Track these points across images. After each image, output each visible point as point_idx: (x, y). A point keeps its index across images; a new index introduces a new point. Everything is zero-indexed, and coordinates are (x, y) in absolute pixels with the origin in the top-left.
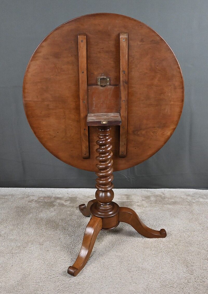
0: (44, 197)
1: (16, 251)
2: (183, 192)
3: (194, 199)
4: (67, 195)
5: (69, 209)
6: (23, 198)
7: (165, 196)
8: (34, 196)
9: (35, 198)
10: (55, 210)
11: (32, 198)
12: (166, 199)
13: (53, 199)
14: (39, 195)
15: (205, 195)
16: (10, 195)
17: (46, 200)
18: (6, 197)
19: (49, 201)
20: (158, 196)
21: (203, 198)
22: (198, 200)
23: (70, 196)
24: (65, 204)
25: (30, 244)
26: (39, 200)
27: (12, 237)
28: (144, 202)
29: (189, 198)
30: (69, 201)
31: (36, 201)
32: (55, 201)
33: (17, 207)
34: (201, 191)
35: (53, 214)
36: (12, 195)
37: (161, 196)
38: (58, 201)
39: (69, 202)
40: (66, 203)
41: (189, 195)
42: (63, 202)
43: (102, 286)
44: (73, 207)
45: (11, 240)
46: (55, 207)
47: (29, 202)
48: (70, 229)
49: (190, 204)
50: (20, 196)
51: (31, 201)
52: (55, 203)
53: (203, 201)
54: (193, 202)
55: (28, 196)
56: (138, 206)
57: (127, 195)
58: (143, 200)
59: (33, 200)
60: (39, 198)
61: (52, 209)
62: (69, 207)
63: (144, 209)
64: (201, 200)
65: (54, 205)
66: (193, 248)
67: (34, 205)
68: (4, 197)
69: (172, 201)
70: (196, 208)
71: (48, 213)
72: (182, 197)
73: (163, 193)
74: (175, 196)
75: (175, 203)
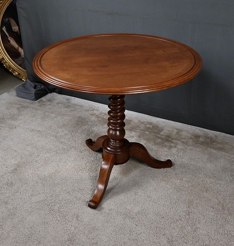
1: (62, 152)
6: (88, 110)
7: (215, 140)
8: (98, 111)
9: (97, 113)
11: (95, 112)
14: (103, 111)
16: (79, 106)
18: (76, 107)
20: (208, 138)
25: (73, 149)
26: (100, 116)
27: (63, 140)
28: (190, 140)
33: (80, 117)
36: (81, 106)
45: (62, 142)
47: (91, 115)
50: (86, 108)
51: (93, 115)
55: (93, 110)
56: (183, 142)
57: (178, 129)
58: (191, 138)
59: (95, 114)
60: (101, 113)
63: (186, 146)
68: (74, 106)
69: (219, 147)
71: (101, 128)
73: (216, 136)
74: (227, 143)
75: (221, 149)
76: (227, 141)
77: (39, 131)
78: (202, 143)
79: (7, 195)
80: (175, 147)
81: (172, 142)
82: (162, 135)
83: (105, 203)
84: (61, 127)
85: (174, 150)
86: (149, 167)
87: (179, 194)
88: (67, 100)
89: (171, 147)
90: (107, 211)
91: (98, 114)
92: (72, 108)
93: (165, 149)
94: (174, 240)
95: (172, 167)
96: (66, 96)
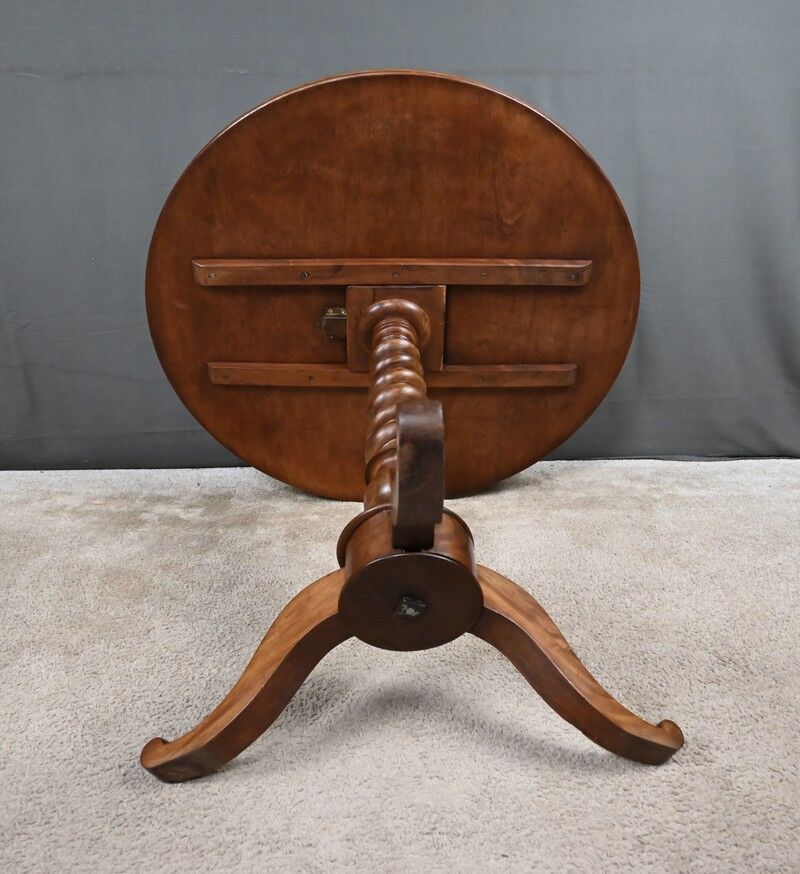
0: (107, 498)
2: (619, 469)
3: (659, 490)
4: (198, 489)
5: (197, 532)
6: (27, 502)
7: (552, 484)
8: (70, 494)
9: (73, 502)
10: (141, 538)
11: (60, 501)
12: (558, 493)
13: (139, 504)
14: (91, 491)
15: (695, 477)
17: (113, 508)
19: (124, 509)
21: (689, 486)
22: (671, 492)
23: (206, 491)
24: (185, 518)
26: (89, 508)
29: (640, 487)
30: (199, 507)
31: (73, 511)
32: (148, 508)
34: (680, 464)
35: (134, 549)
38: (160, 509)
39: (200, 510)
40: (189, 513)
41: (639, 479)
42: (179, 511)
43: (301, 796)
44: (212, 525)
46: (146, 529)
47: (46, 513)
48: (192, 598)
49: (644, 504)
51: (56, 511)
52: (145, 516)
53: (691, 495)
54: (656, 500)
55: (48, 495)
59: (62, 508)
61: (132, 535)
62: (199, 525)
64: (683, 491)
65: (142, 523)
66: (660, 645)
67: (64, 522)
69: (580, 498)
70: (664, 515)
71: (116, 546)
72: (615, 483)
74: (590, 482)
75: (589, 504)
91: (77, 505)
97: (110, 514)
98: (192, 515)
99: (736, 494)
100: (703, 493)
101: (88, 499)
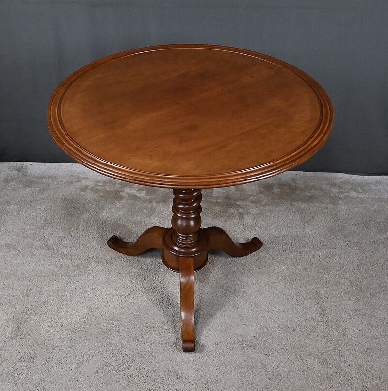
0: (104, 182)
1: (75, 273)
3: (342, 192)
5: (145, 205)
6: (71, 183)
7: (296, 186)
8: (88, 179)
9: (90, 184)
10: (123, 206)
11: (85, 183)
12: (298, 192)
13: (118, 187)
15: (360, 185)
16: (49, 177)
17: (107, 188)
18: (44, 180)
19: (112, 189)
20: (284, 185)
21: (356, 191)
22: (347, 194)
24: (139, 196)
25: (92, 262)
26: (97, 188)
28: (262, 195)
30: (144, 190)
31: (92, 189)
32: (122, 190)
33: (64, 199)
34: (355, 177)
35: (122, 213)
36: (53, 177)
37: (289, 185)
39: (144, 192)
40: (140, 193)
41: (334, 185)
42: (135, 191)
44: (151, 201)
45: (64, 256)
46: (124, 201)
47: (81, 190)
49: (335, 200)
50: (65, 179)
51: (84, 189)
52: (122, 194)
53: (356, 196)
54: (340, 199)
55: (79, 180)
56: (253, 202)
58: (261, 192)
59: (87, 187)
61: (119, 205)
62: (145, 201)
63: (262, 208)
64: (353, 194)
65: (121, 198)
67: (89, 196)
68: (40, 181)
69: (307, 196)
70: (342, 207)
71: (113, 210)
72: (324, 187)
73: (294, 180)
74: (313, 186)
75: (311, 199)
76: (312, 184)
77: (8, 246)
78: (281, 196)
79: (36, 378)
80: (247, 213)
81: (239, 206)
82: (217, 198)
83: (203, 337)
84: (43, 227)
85: (248, 219)
86: (229, 258)
87: (294, 287)
88: (19, 170)
89: (241, 216)
90: (213, 348)
91: (92, 186)
92: (40, 185)
93: (236, 221)
94: (326, 357)
95: (262, 248)
96: (12, 162)
97: (107, 191)
98: (141, 195)
99: (376, 197)
100: (362, 196)
101: (96, 182)
